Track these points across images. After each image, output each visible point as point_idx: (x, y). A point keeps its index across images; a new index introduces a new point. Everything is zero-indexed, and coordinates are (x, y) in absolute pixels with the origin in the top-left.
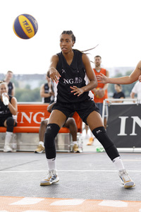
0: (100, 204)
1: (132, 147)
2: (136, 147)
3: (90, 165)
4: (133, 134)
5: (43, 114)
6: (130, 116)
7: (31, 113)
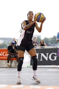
0: (30, 87)
1: (41, 65)
2: (42, 65)
3: (25, 72)
4: (41, 60)
5: (6, 52)
6: (40, 53)
7: (2, 52)
